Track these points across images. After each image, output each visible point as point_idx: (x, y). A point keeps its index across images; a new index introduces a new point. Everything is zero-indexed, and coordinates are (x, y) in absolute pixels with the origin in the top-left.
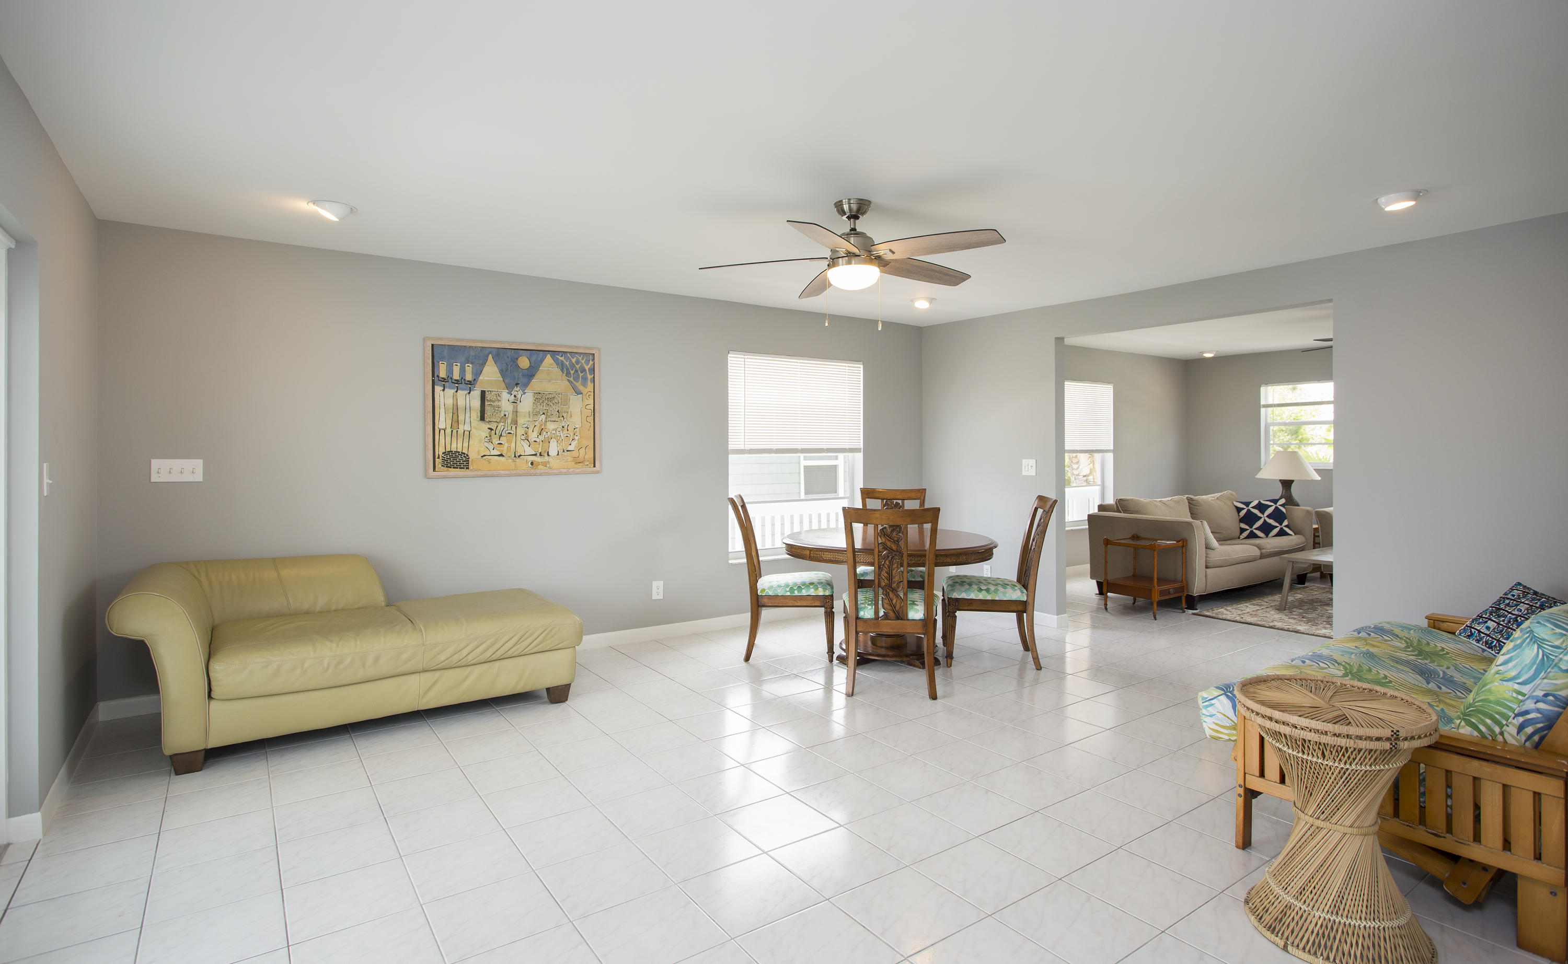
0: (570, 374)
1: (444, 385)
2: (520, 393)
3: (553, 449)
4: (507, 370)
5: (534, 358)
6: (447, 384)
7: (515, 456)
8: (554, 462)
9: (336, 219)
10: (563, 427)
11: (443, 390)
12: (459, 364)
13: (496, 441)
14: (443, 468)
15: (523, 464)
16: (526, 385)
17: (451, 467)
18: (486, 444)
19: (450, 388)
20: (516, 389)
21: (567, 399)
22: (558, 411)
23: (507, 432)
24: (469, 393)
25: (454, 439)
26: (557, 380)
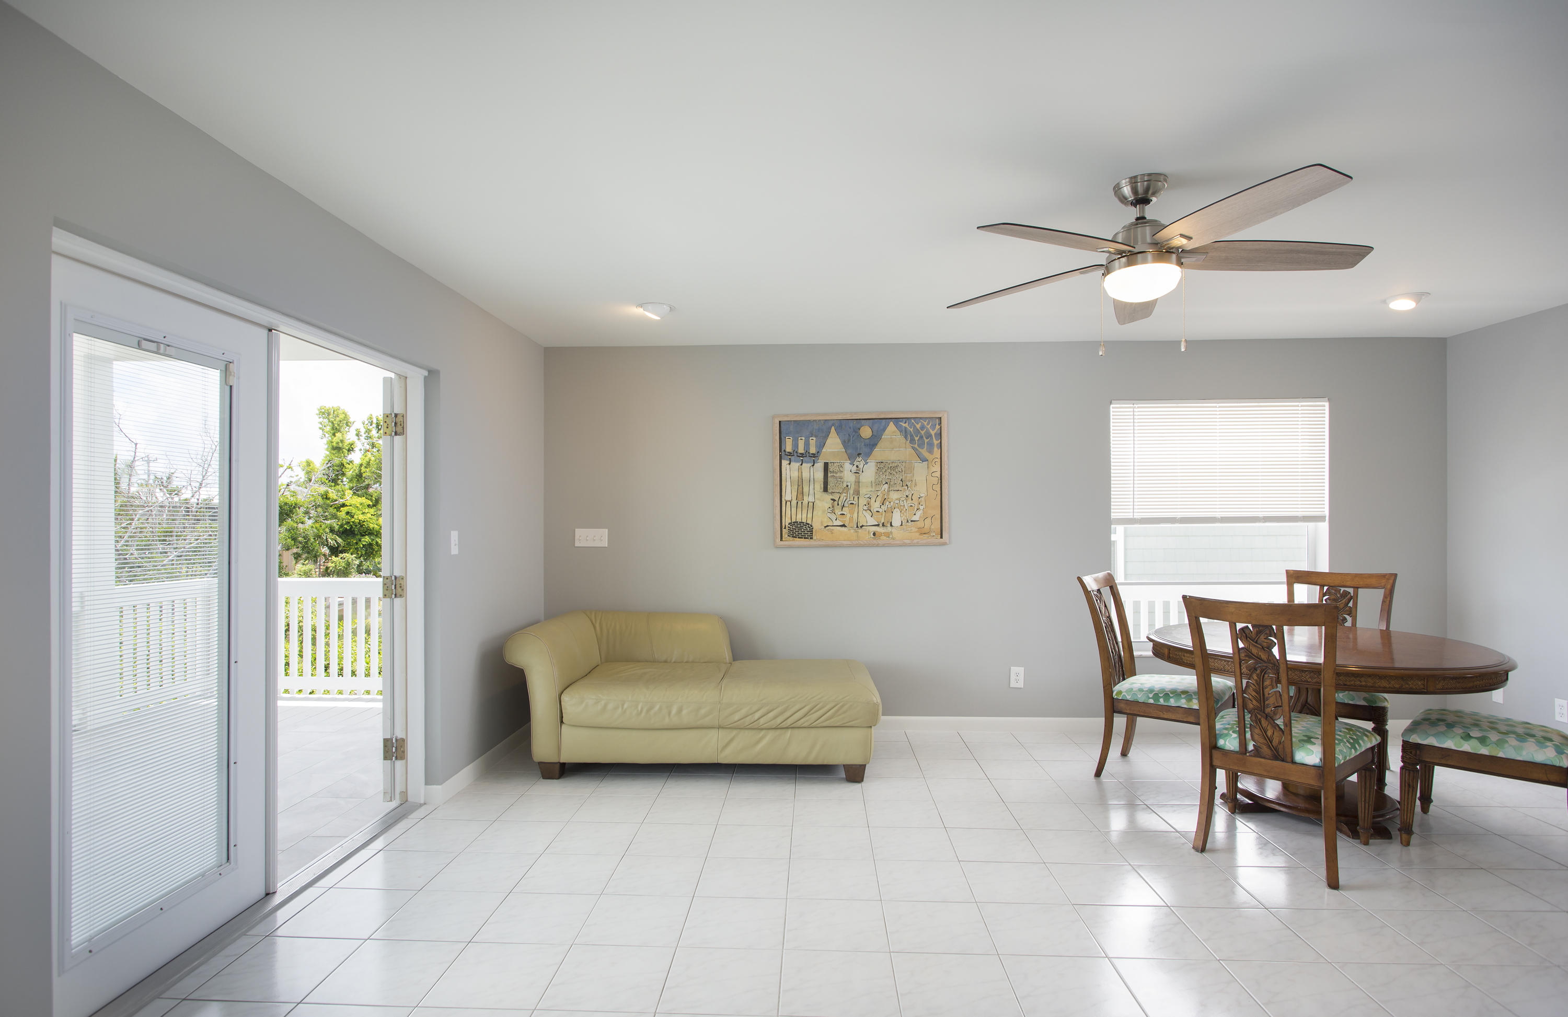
0: (915, 440)
1: (790, 459)
2: (862, 463)
3: (897, 519)
4: (849, 441)
5: (875, 428)
6: (793, 458)
7: (857, 527)
8: (897, 533)
9: (659, 318)
10: (907, 496)
11: (790, 464)
12: (803, 438)
13: (838, 512)
14: (789, 537)
15: (866, 535)
16: (868, 455)
17: (796, 537)
18: (829, 515)
19: (796, 461)
20: (858, 459)
21: (912, 467)
22: (902, 480)
23: (849, 502)
24: (813, 465)
25: (799, 510)
26: (901, 448)
